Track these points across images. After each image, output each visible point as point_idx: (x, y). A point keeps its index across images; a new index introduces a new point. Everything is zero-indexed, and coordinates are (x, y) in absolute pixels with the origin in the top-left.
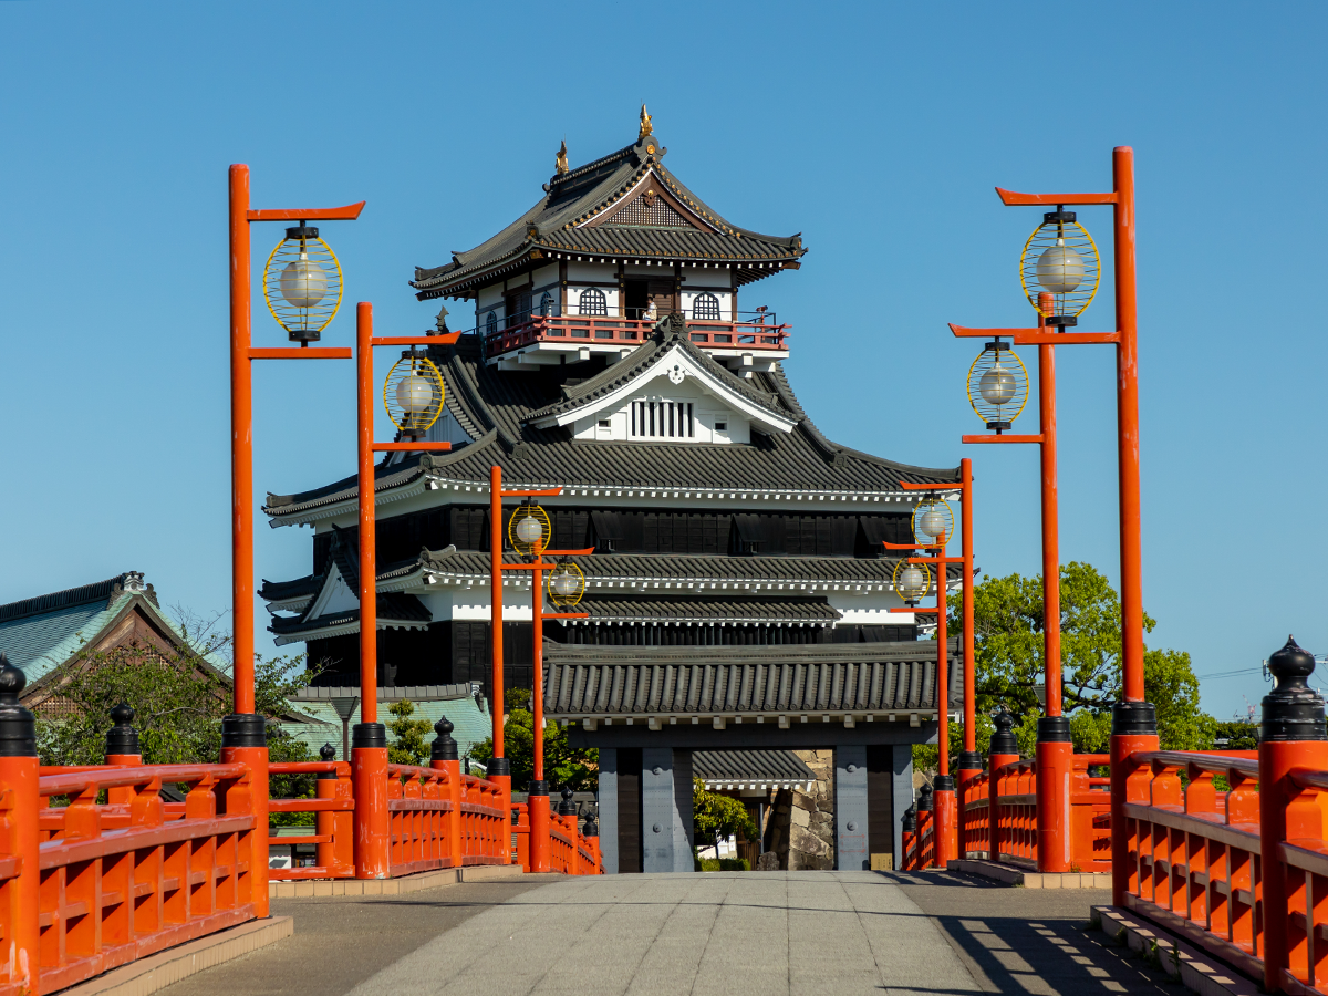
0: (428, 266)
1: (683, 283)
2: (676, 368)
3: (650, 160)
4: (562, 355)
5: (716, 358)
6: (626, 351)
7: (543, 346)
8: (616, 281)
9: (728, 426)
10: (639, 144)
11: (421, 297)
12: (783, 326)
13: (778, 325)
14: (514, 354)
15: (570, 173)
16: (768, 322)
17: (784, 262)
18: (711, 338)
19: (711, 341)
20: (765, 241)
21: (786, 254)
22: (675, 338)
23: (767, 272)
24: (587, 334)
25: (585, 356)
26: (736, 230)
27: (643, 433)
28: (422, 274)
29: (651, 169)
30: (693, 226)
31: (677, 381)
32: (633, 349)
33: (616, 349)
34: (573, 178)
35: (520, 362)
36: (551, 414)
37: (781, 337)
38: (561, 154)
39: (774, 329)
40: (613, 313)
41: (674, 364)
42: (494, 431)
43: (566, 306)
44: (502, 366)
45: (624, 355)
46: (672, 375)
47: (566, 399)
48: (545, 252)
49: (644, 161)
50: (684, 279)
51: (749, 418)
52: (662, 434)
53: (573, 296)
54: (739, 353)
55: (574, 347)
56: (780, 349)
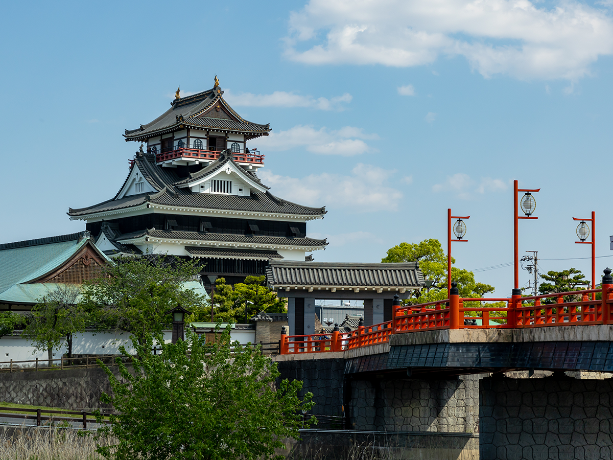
0: (129, 130)
1: (228, 139)
2: (229, 169)
3: (219, 95)
4: (188, 162)
5: (241, 166)
6: (211, 162)
7: (183, 159)
8: (206, 137)
9: (243, 190)
10: (215, 88)
11: (127, 140)
12: (263, 156)
13: (260, 155)
14: (171, 161)
15: (183, 99)
16: (257, 154)
17: (263, 133)
18: (239, 159)
19: (239, 160)
20: (257, 125)
21: (264, 130)
22: (228, 158)
23: (258, 136)
24: (197, 155)
25: (197, 163)
26: (246, 121)
27: (215, 191)
28: (127, 132)
29: (219, 98)
30: (232, 119)
31: (229, 173)
32: (213, 161)
33: (207, 161)
34: (184, 101)
35: (173, 164)
36: (187, 182)
37: (261, 159)
38: (178, 92)
39: (259, 156)
40: (205, 148)
41: (228, 167)
42: (165, 188)
43: (189, 145)
44: (164, 165)
45: (210, 163)
46: (227, 171)
47: (191, 178)
48: (184, 126)
49: (216, 96)
50: (228, 138)
51: (251, 187)
52: (221, 192)
53: (192, 141)
54: (248, 164)
55: (194, 160)
56: (261, 164)
